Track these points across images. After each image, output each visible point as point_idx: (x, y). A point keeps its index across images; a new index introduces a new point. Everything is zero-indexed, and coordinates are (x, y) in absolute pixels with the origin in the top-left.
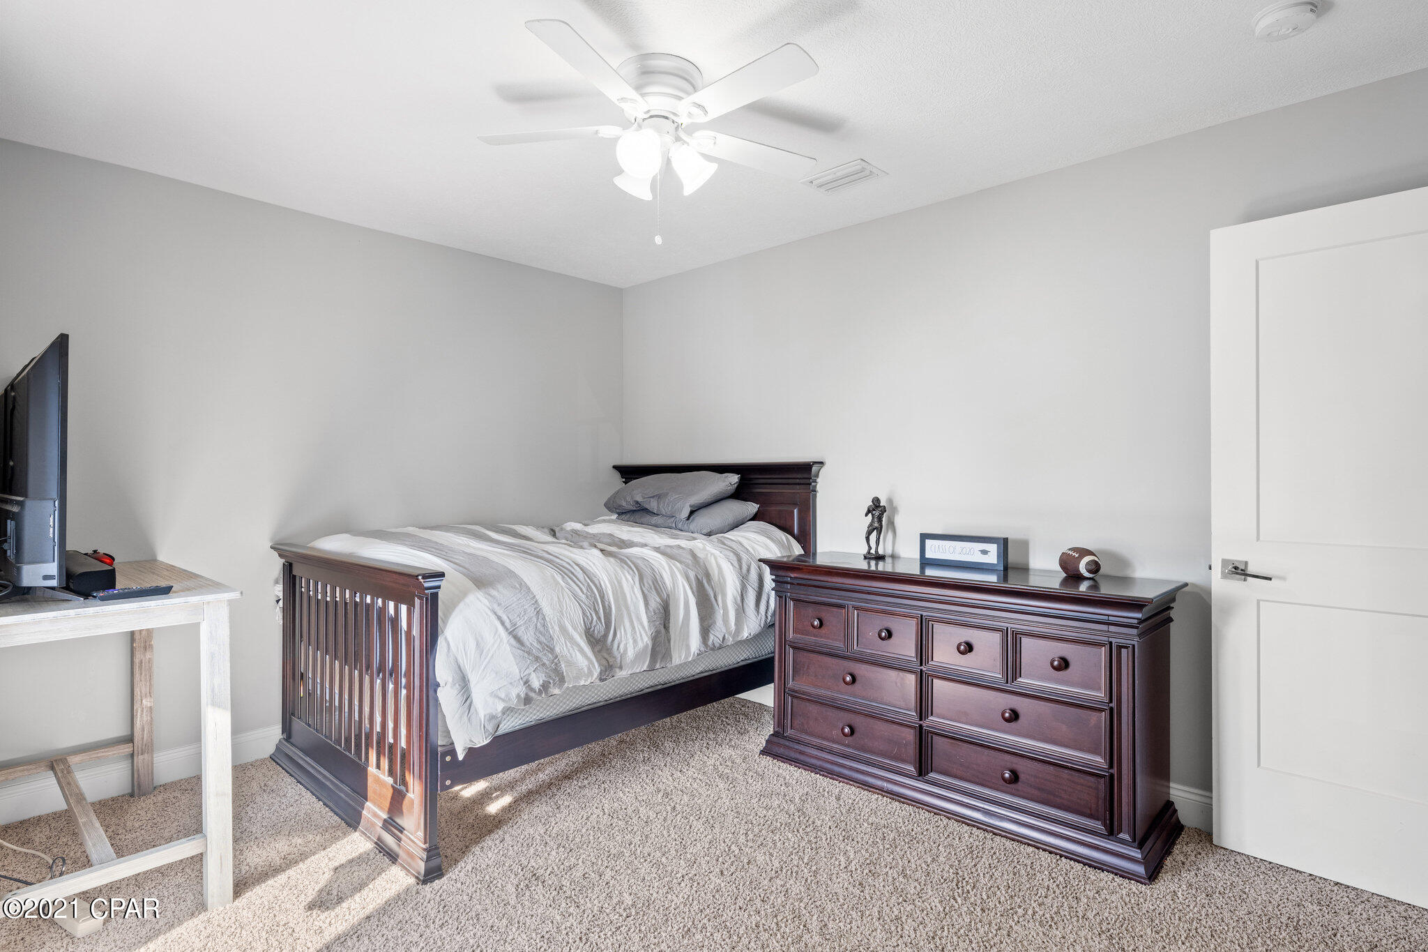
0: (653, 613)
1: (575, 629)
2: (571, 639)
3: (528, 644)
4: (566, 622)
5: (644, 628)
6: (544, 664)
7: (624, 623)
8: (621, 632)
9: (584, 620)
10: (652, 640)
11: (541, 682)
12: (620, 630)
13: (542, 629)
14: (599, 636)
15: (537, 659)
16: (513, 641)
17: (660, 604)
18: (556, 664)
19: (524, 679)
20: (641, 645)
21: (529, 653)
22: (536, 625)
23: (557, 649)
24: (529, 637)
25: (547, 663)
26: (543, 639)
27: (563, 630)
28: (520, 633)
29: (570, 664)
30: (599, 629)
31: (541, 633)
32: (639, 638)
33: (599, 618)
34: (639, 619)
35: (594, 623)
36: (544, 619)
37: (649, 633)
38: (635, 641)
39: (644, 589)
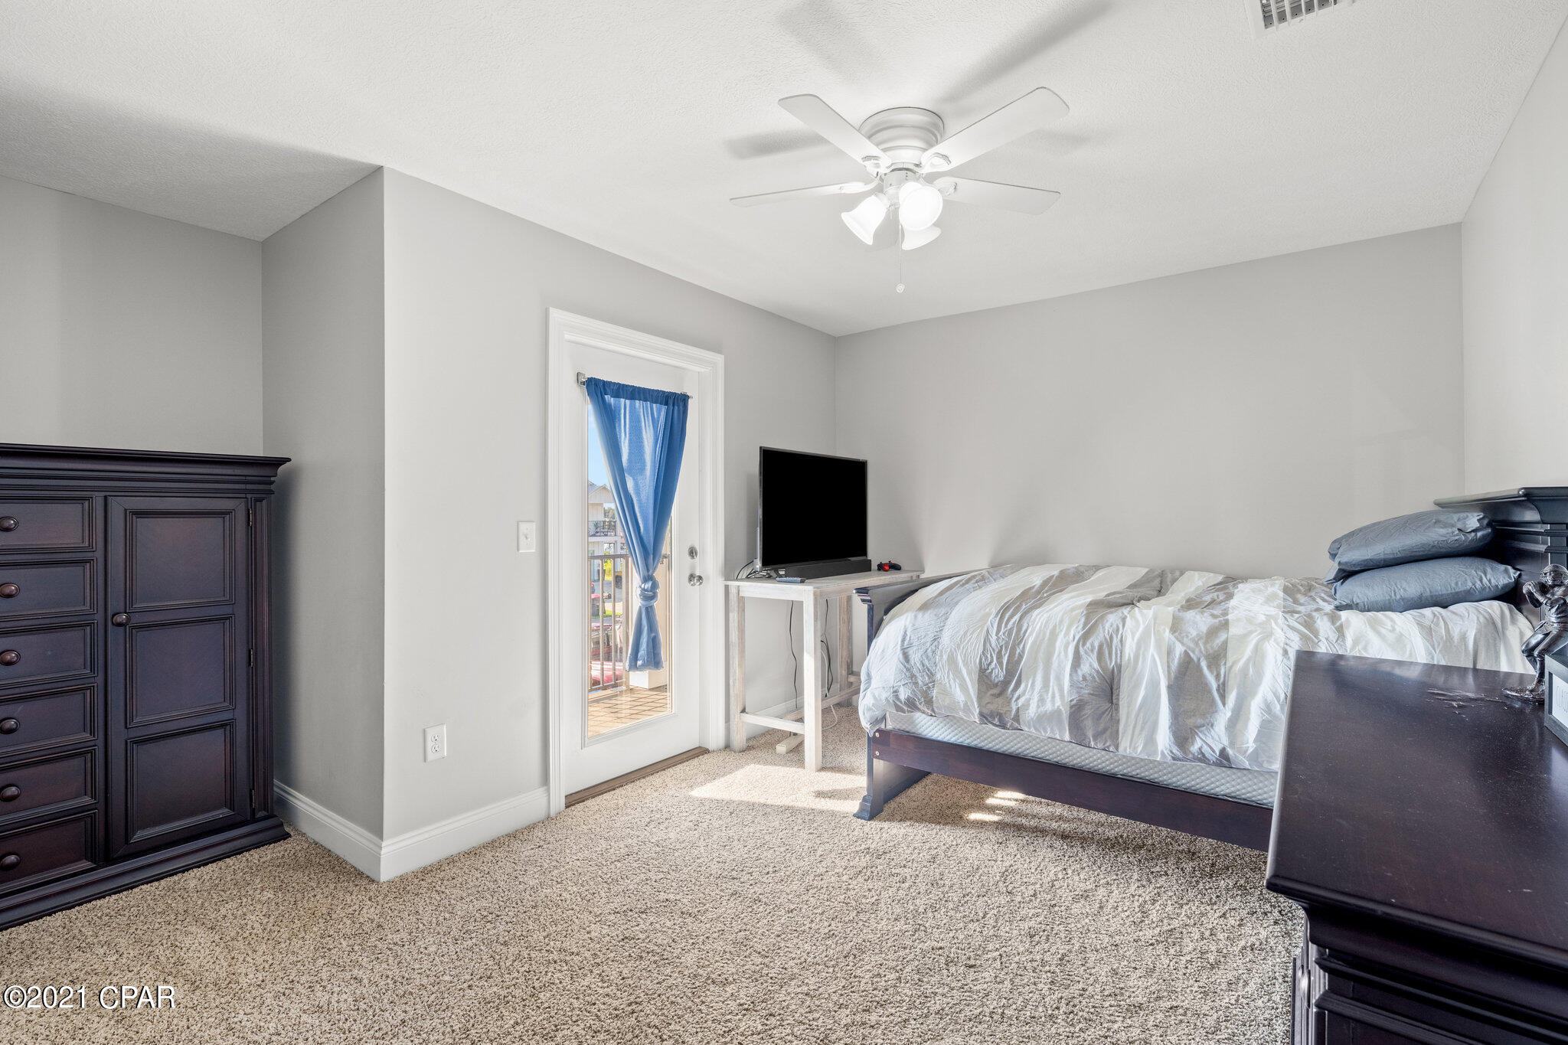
0: (1081, 679)
1: (966, 664)
2: (957, 673)
3: (912, 663)
4: (959, 657)
5: (1061, 690)
6: (916, 683)
7: (1034, 677)
8: (1026, 686)
9: (981, 659)
10: (1071, 707)
11: (906, 696)
12: (1027, 682)
13: (930, 654)
14: (996, 681)
15: (913, 676)
16: (901, 656)
17: (1098, 672)
18: (929, 688)
19: (895, 689)
20: (1048, 707)
21: (908, 670)
22: (927, 649)
23: (938, 676)
24: (915, 657)
25: (920, 683)
26: (926, 662)
27: (952, 660)
28: (911, 652)
29: (945, 692)
30: (998, 674)
31: (927, 657)
32: (1050, 699)
33: (1000, 663)
34: (1059, 679)
35: (993, 665)
36: (937, 647)
37: (1067, 699)
38: (1042, 700)
39: (1081, 648)
